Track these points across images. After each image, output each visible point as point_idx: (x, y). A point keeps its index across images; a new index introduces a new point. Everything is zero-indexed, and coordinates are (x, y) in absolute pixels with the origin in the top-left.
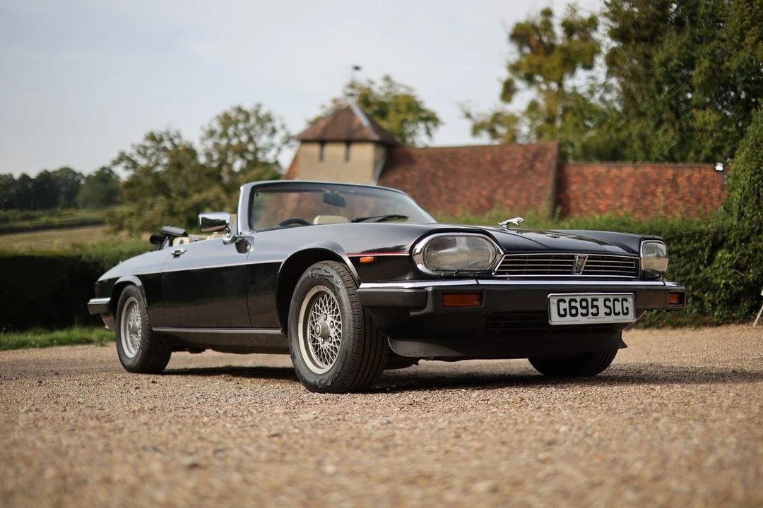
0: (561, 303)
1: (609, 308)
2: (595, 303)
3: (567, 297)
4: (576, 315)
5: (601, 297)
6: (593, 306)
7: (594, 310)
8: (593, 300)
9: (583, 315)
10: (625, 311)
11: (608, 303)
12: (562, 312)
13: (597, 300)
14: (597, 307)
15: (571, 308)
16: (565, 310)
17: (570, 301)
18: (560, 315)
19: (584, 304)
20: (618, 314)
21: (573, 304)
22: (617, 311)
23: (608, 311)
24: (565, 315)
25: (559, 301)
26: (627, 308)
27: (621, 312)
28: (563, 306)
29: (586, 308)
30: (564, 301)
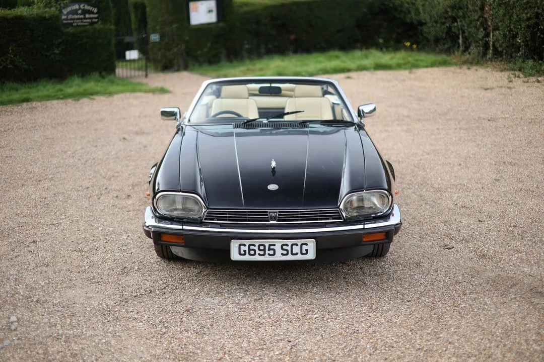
0: (241, 246)
1: (287, 251)
2: (272, 247)
3: (247, 243)
4: (254, 254)
5: (278, 244)
6: (269, 249)
7: (272, 252)
8: (270, 245)
9: (259, 254)
10: (304, 252)
11: (285, 247)
12: (242, 252)
13: (274, 245)
14: (274, 250)
15: (250, 250)
16: (245, 251)
17: (250, 246)
18: (240, 254)
19: (262, 248)
20: (297, 254)
21: (252, 247)
22: (294, 252)
23: (285, 252)
24: (245, 254)
25: (240, 245)
26: (307, 250)
27: (299, 252)
28: (243, 248)
29: (264, 250)
30: (245, 245)
